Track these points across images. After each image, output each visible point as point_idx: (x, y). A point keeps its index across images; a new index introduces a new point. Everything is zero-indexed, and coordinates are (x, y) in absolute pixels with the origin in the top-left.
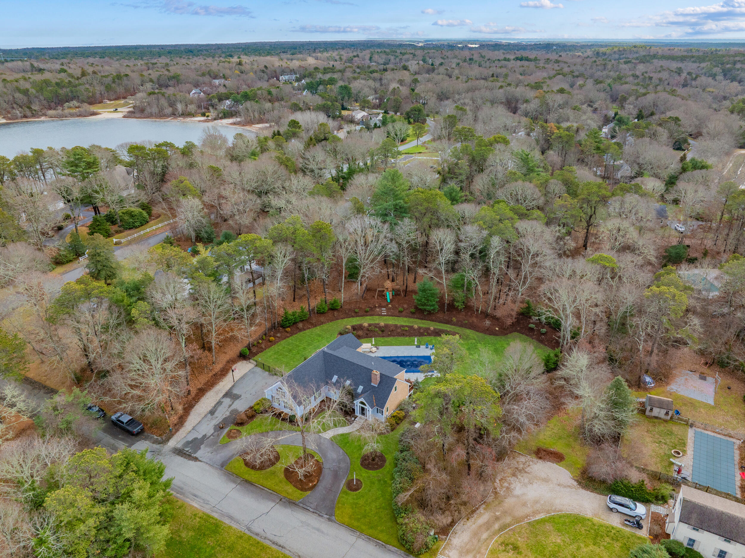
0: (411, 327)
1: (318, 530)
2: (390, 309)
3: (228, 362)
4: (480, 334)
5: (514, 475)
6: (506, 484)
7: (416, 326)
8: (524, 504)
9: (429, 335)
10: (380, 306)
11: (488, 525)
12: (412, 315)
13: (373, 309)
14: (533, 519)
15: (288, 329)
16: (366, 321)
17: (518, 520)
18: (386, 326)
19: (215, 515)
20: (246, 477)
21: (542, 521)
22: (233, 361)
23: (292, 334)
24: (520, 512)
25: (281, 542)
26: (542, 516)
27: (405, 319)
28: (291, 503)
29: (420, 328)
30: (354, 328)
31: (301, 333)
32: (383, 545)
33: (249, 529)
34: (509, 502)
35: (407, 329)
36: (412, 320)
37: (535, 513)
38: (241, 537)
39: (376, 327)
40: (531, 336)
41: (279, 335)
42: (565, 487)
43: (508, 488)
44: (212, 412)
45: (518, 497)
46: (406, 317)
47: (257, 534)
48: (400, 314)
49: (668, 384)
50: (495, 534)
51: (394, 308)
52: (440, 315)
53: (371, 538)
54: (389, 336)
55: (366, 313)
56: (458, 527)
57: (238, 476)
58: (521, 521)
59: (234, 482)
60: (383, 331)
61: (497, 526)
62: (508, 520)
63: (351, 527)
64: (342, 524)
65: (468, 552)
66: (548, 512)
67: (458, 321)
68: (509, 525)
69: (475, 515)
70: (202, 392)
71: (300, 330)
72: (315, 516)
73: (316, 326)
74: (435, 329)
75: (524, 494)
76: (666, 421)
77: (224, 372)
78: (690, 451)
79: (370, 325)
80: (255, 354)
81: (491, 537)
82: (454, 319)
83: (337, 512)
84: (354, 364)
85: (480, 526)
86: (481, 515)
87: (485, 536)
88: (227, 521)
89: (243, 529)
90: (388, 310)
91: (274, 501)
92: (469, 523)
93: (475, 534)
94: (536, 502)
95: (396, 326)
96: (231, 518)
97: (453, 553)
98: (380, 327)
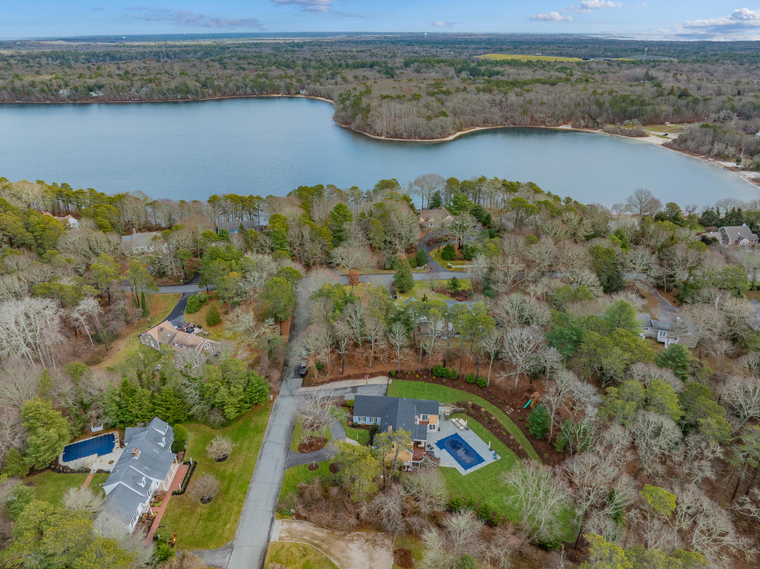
0: (510, 435)
1: (276, 467)
2: (516, 412)
3: (380, 372)
5: (367, 541)
6: (356, 538)
7: (513, 437)
8: (342, 552)
9: (514, 450)
10: (512, 406)
11: (315, 537)
13: (504, 403)
14: (332, 559)
15: (434, 378)
17: (327, 551)
18: (496, 421)
19: (268, 428)
20: (297, 425)
21: (332, 564)
22: (382, 374)
23: (434, 382)
24: (333, 551)
25: (263, 457)
26: (336, 563)
27: (516, 427)
28: (288, 449)
29: (514, 440)
30: (474, 406)
33: (265, 443)
34: (342, 544)
35: (504, 433)
36: (519, 431)
37: (338, 560)
38: (259, 443)
39: (488, 417)
41: (425, 377)
43: (353, 540)
44: (336, 390)
45: (347, 547)
46: (518, 426)
47: (263, 447)
48: (519, 422)
50: (310, 542)
51: (519, 414)
52: (541, 444)
53: (281, 489)
54: (489, 429)
55: (496, 403)
56: (306, 523)
58: (327, 553)
60: (489, 422)
61: (316, 542)
62: (325, 546)
63: (283, 479)
64: (284, 474)
65: (290, 533)
67: (547, 458)
68: (321, 548)
69: (320, 529)
70: (349, 377)
71: (442, 383)
72: (284, 462)
73: (453, 387)
74: (522, 450)
75: (351, 550)
77: (372, 375)
79: (486, 412)
80: (398, 378)
81: (306, 541)
82: (546, 455)
83: (291, 469)
84: (396, 416)
85: (313, 534)
86: (323, 532)
87: (306, 538)
89: (264, 440)
90: (514, 412)
91: (286, 443)
92: (312, 528)
93: (305, 533)
94: (348, 558)
95: (501, 426)
96: (269, 433)
97: (286, 526)
98: (490, 419)
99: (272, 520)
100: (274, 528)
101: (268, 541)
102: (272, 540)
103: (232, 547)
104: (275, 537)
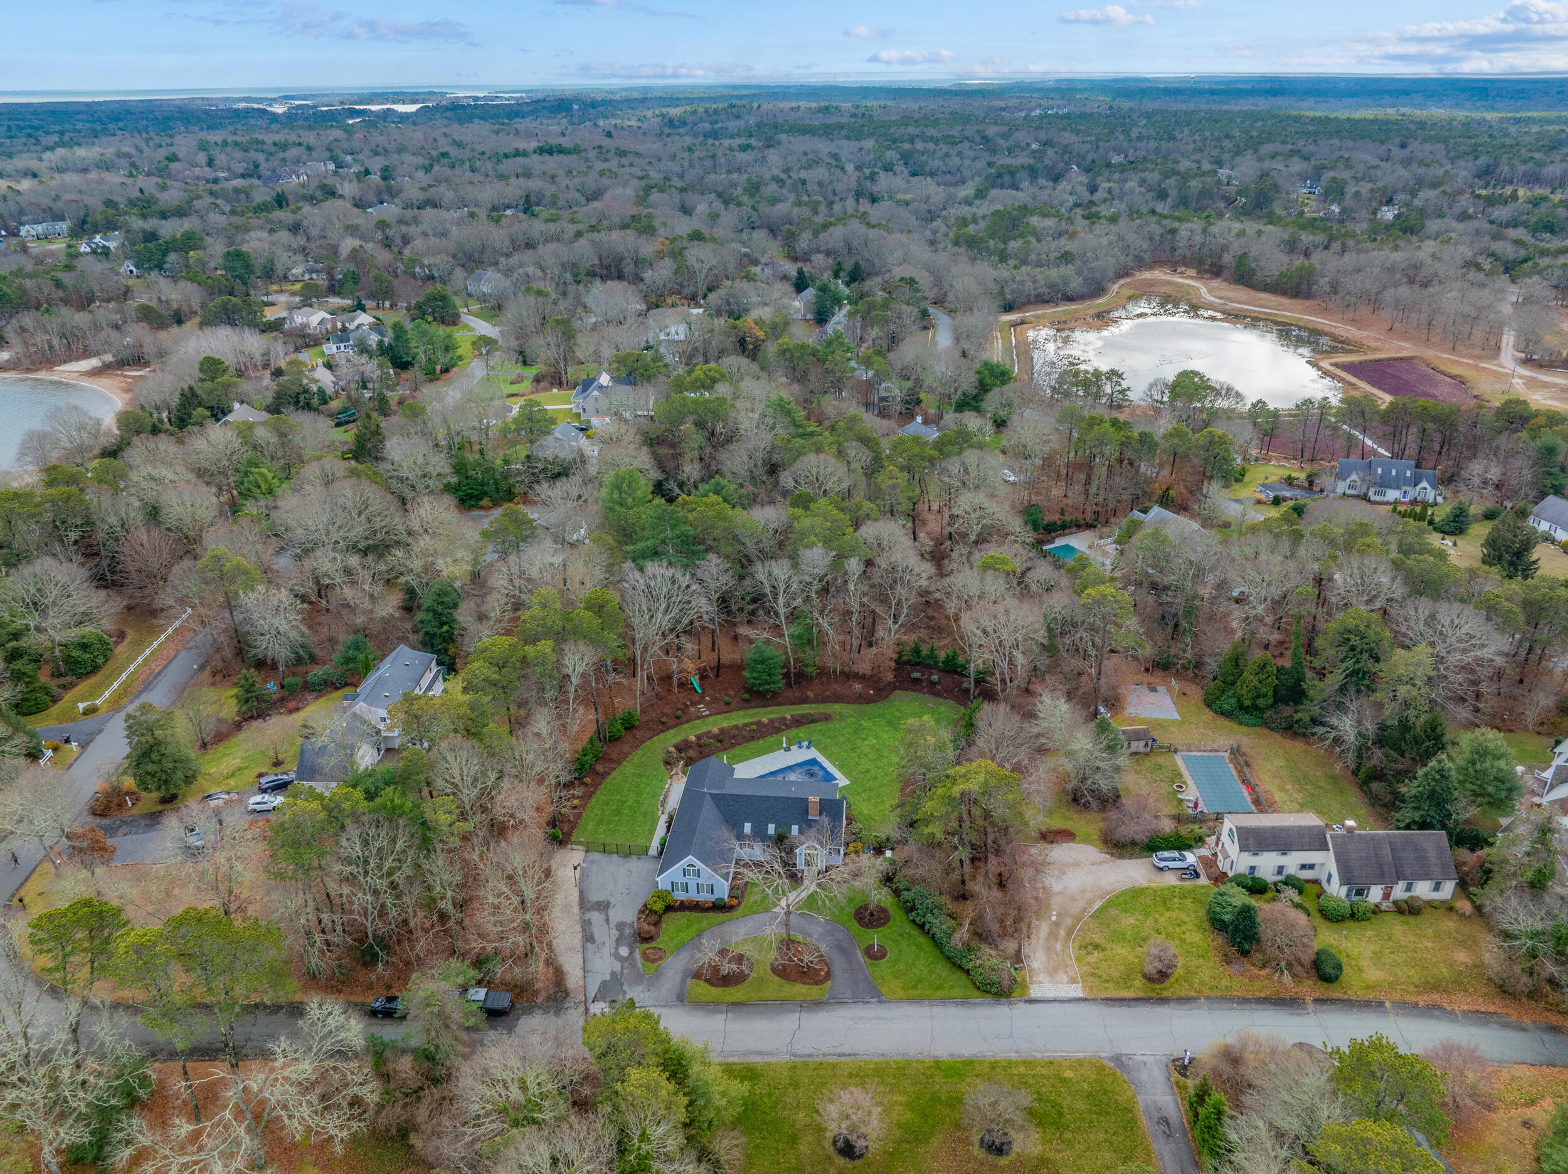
0: (759, 723)
1: (878, 1018)
2: (709, 703)
3: (539, 859)
4: (855, 706)
5: (1039, 872)
6: (1039, 885)
7: (765, 720)
8: (1073, 899)
9: (789, 727)
10: (694, 704)
11: (1053, 935)
12: (746, 704)
13: (684, 710)
14: (1092, 910)
15: (587, 780)
16: (690, 732)
17: (1078, 918)
18: (722, 731)
19: (733, 1060)
20: (729, 999)
21: (1103, 909)
22: (545, 855)
23: (598, 785)
24: (1076, 908)
25: (847, 1049)
26: (1099, 904)
27: (741, 713)
28: (817, 1004)
29: (771, 721)
30: (680, 748)
31: (608, 780)
32: (964, 1002)
33: (794, 1055)
34: (1056, 901)
35: (754, 727)
36: (750, 711)
37: (1091, 903)
38: (794, 1067)
39: (708, 738)
40: (920, 691)
41: (578, 794)
42: (1099, 864)
43: (1044, 888)
44: (588, 939)
45: (1060, 893)
46: (739, 709)
47: (810, 1056)
48: (728, 707)
49: (1123, 708)
50: (1066, 941)
51: (714, 700)
52: (789, 693)
53: (945, 1000)
54: (733, 746)
55: (678, 720)
56: (1026, 950)
57: (716, 1003)
58: (1083, 917)
59: (720, 1012)
60: (721, 741)
61: (1063, 933)
62: (1069, 921)
63: (913, 1000)
64: (900, 1000)
65: (1055, 970)
66: (1102, 897)
67: (816, 695)
68: (1074, 926)
69: (1033, 930)
71: (605, 776)
72: (861, 1006)
73: (620, 763)
74: (792, 717)
75: (1065, 888)
76: (1146, 754)
78: (1190, 782)
79: (699, 737)
80: (569, 834)
81: (1065, 947)
82: (810, 694)
83: (884, 990)
84: (768, 798)
85: (1047, 940)
86: (1038, 927)
87: (1058, 947)
88: (758, 1059)
89: (787, 1058)
90: (707, 705)
91: (794, 1011)
92: (1033, 941)
93: (1049, 949)
94: (1084, 891)
95: (736, 727)
96: (758, 1053)
97: (1042, 977)
98: (714, 737)
99: (1032, 1002)
100: (1050, 995)
101: (1085, 999)
102: (1080, 995)
103: (1117, 1059)
104: (1076, 991)
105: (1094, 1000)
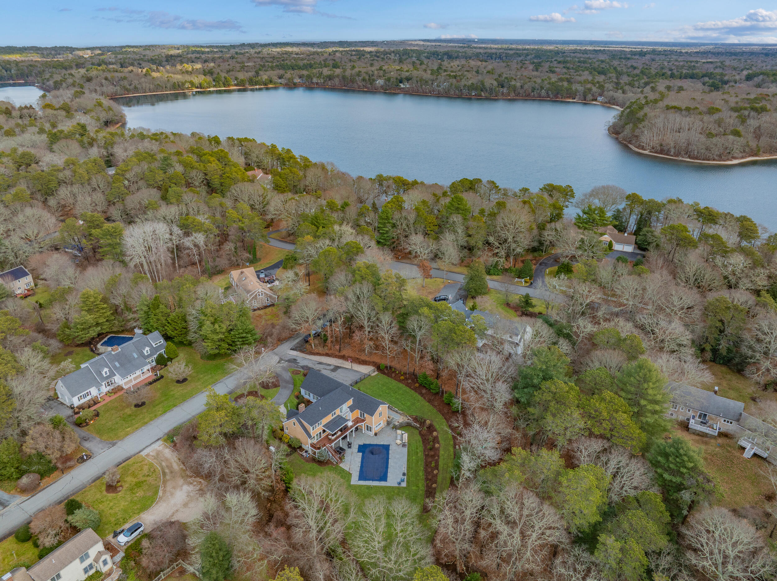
5: (200, 490)
6: (195, 483)
8: (174, 488)
11: (170, 467)
14: (161, 489)
17: (165, 482)
19: (235, 372)
21: (156, 492)
26: (160, 493)
30: (430, 427)
34: (181, 482)
37: (164, 491)
39: (434, 442)
42: (174, 513)
43: (191, 483)
45: (182, 486)
50: (162, 469)
56: (175, 453)
58: (163, 483)
61: (167, 471)
62: (168, 477)
65: (158, 454)
66: (161, 498)
68: (164, 477)
69: (180, 463)
75: (182, 490)
86: (179, 465)
87: (164, 464)
92: (176, 459)
93: (167, 460)
94: (172, 494)
97: (161, 448)
99: (158, 440)
100: (153, 446)
101: (140, 452)
102: (141, 453)
103: (114, 444)
104: (145, 453)
105: (135, 455)
